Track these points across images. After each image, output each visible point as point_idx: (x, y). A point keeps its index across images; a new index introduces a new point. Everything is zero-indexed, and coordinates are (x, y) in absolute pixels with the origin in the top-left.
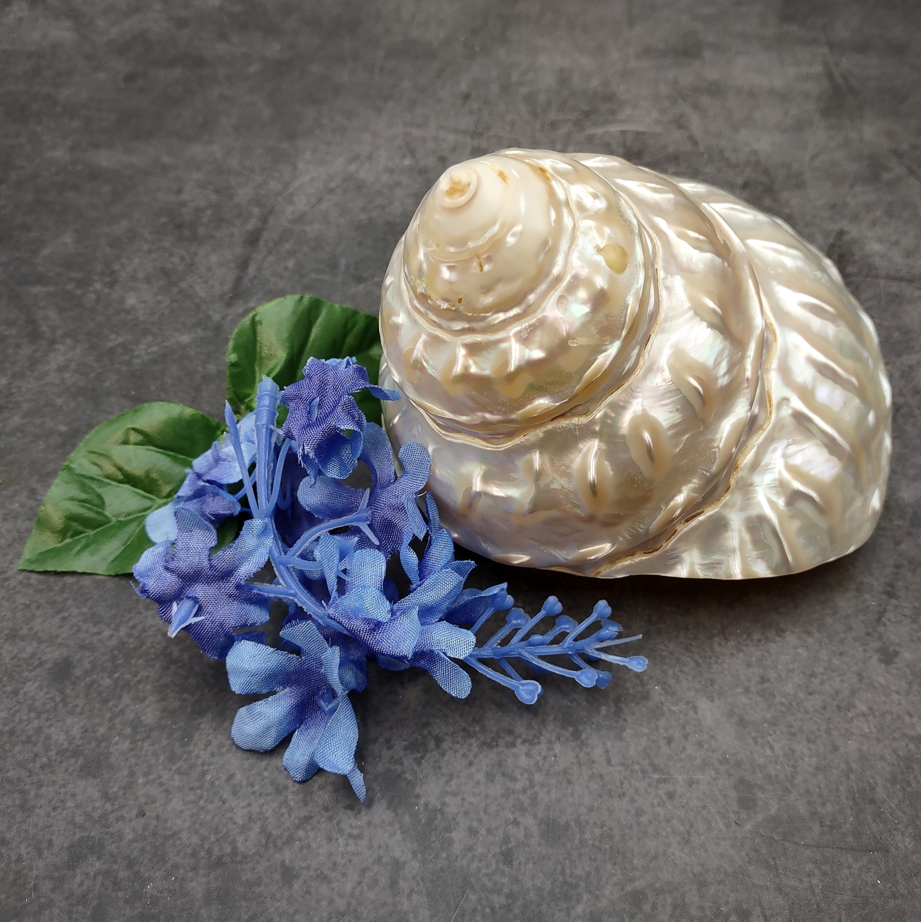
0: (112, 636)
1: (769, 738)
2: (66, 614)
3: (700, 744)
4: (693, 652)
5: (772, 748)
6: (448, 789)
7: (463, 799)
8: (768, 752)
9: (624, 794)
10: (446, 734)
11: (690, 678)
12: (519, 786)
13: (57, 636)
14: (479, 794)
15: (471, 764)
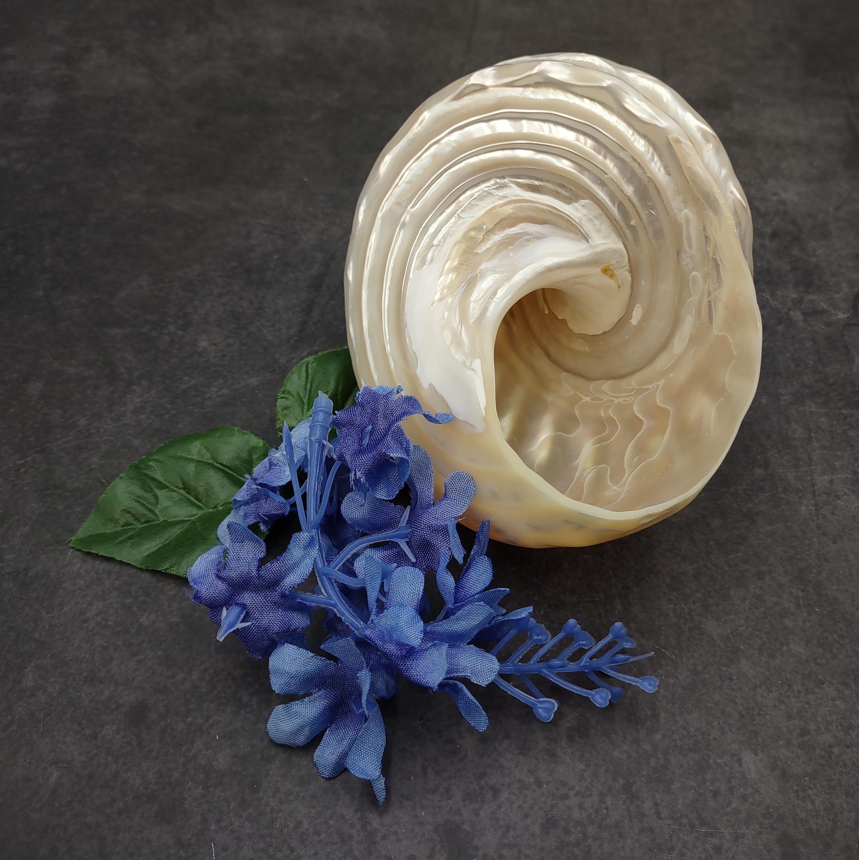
0: (185, 679)
1: (810, 792)
2: (142, 657)
3: (744, 798)
4: (737, 704)
5: (813, 802)
6: (505, 841)
7: (520, 851)
8: (810, 807)
9: (673, 848)
10: (503, 785)
11: (734, 730)
12: (572, 839)
13: (134, 679)
14: (535, 846)
15: (526, 816)
